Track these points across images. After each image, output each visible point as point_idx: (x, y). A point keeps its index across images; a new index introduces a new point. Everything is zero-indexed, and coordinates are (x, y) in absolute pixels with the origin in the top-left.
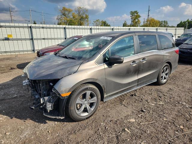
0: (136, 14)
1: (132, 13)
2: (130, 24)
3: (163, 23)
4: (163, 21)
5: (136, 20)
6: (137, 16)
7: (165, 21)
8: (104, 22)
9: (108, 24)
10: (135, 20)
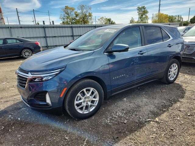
0: (143, 10)
1: (139, 9)
2: (137, 21)
3: (177, 18)
4: (177, 16)
5: (144, 16)
6: (144, 11)
7: (179, 16)
8: (109, 19)
9: (113, 21)
10: (142, 15)
